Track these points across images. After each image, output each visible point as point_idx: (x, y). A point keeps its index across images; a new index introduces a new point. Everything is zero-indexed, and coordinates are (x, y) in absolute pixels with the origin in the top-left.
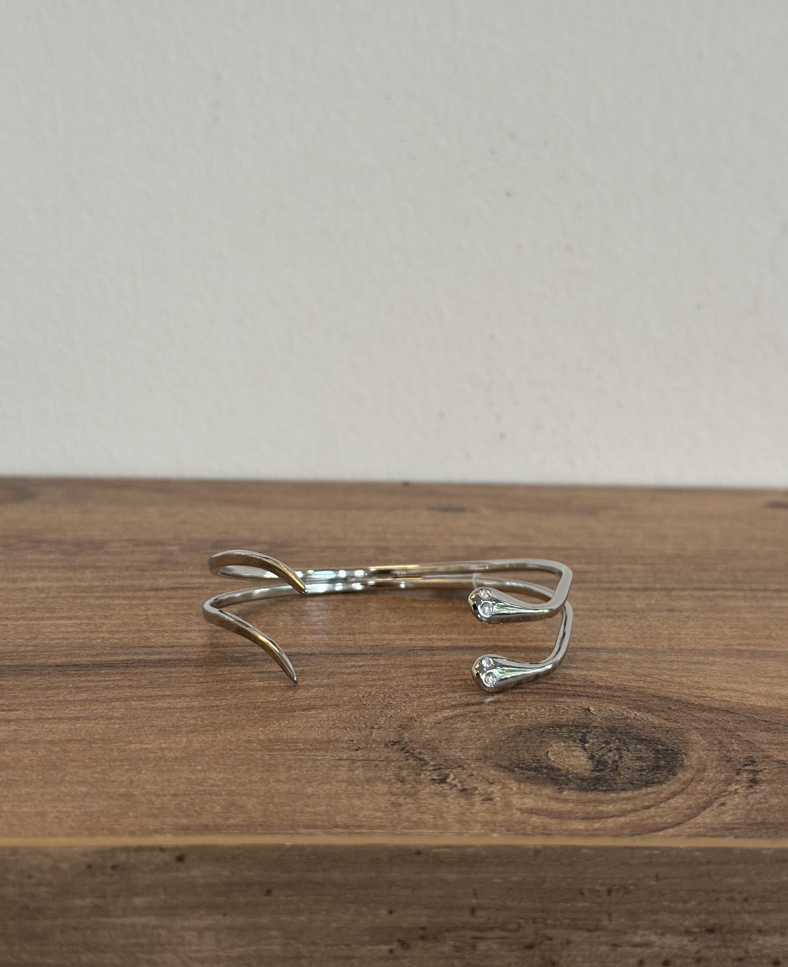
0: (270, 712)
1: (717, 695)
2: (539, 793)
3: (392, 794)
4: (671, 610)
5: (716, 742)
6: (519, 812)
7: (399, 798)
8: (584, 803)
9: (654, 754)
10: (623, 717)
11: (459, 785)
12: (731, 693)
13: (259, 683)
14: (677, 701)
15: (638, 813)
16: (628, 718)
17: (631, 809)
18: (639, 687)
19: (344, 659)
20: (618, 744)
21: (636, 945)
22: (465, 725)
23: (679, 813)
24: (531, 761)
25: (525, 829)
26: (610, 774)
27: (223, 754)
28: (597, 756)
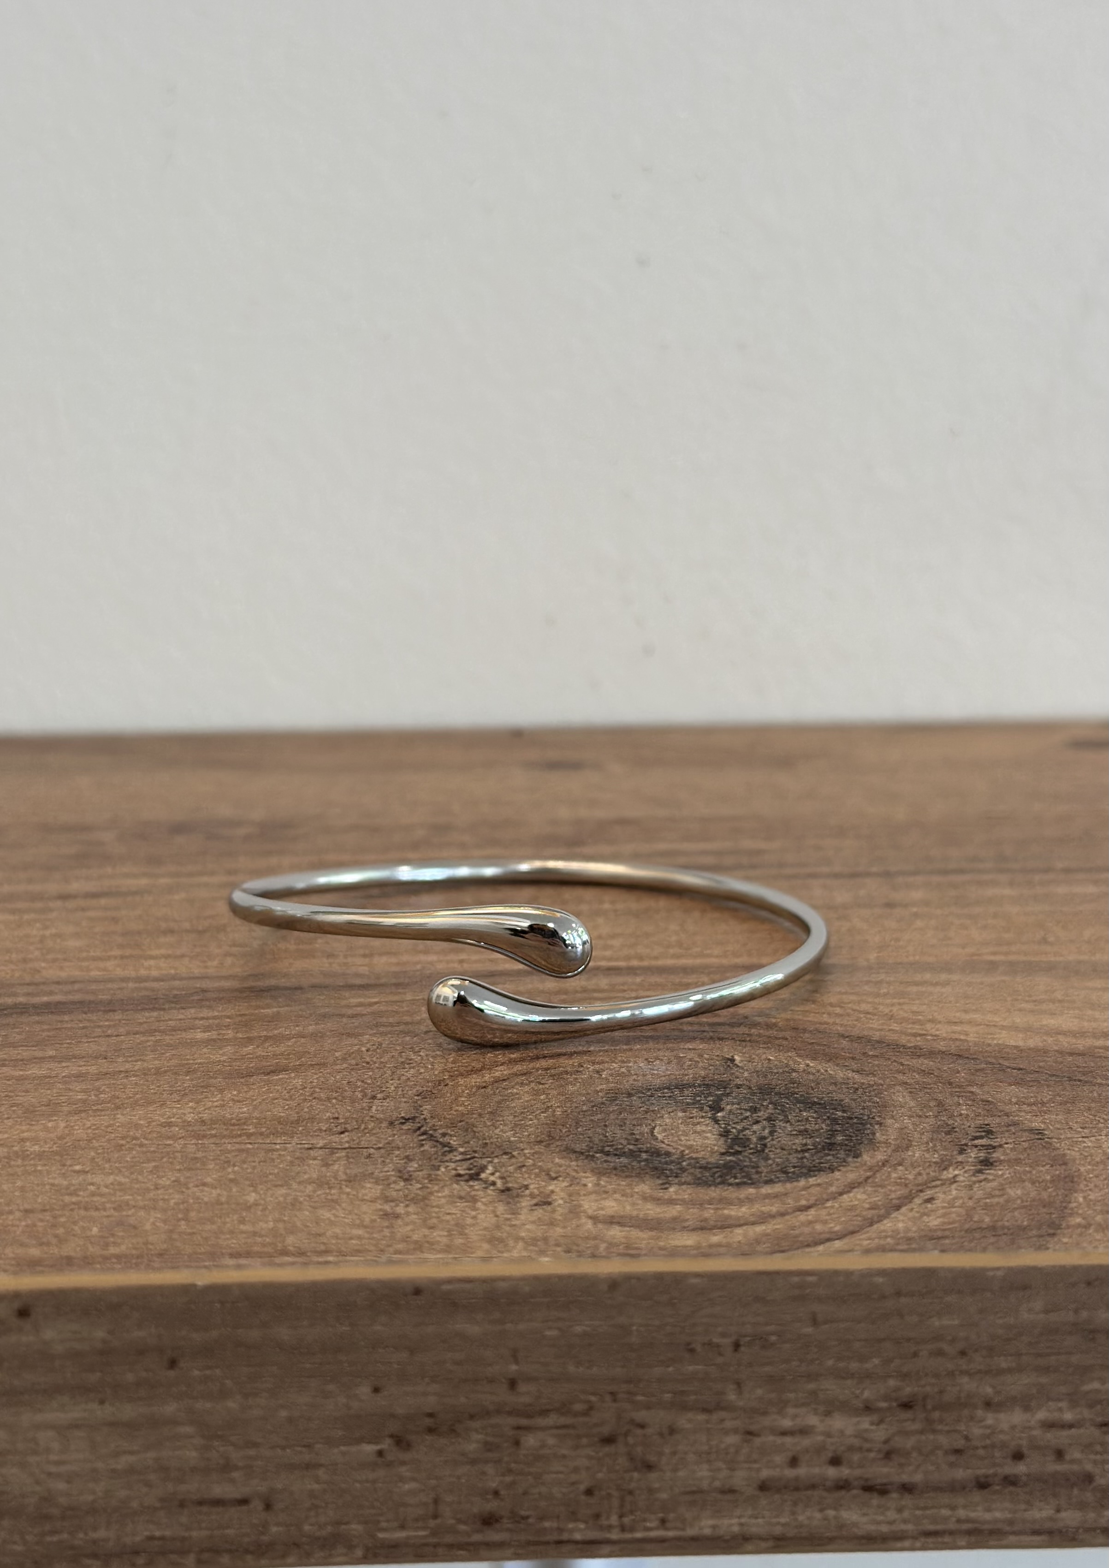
0: (212, 1078)
1: (943, 1031)
2: (629, 1191)
3: (387, 1200)
4: (890, 905)
5: (932, 1104)
6: (590, 1222)
7: (397, 1205)
8: (701, 1205)
9: (828, 1125)
10: (787, 1069)
11: (499, 1184)
12: (967, 1028)
13: (203, 1034)
14: (878, 1042)
15: (787, 1217)
16: (794, 1070)
17: (778, 1212)
18: (820, 1023)
19: (347, 994)
20: (773, 1111)
21: (784, 1433)
22: (527, 1088)
23: (856, 1216)
24: (625, 1142)
25: (596, 1247)
26: (750, 1159)
27: (122, 1145)
28: (734, 1130)
